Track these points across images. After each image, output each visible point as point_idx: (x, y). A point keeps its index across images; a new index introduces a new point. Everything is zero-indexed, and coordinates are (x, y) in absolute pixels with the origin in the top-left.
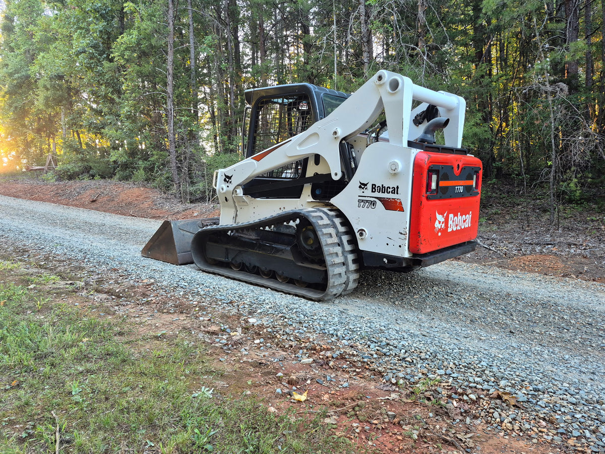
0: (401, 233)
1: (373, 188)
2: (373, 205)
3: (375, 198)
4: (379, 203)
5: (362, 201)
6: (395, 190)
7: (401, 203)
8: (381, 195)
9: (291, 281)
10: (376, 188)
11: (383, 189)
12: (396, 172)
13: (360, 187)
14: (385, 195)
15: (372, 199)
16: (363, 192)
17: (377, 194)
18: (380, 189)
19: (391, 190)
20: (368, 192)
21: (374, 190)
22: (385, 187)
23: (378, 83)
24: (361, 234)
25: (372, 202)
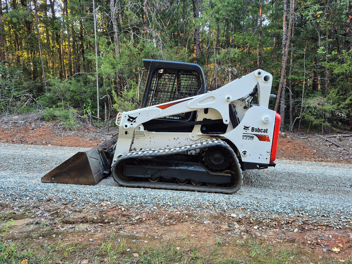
0: (268, 152)
1: (252, 129)
2: (252, 138)
3: (254, 134)
4: (255, 137)
5: (245, 136)
6: (266, 131)
7: (268, 137)
8: (257, 133)
9: (204, 184)
10: (254, 129)
11: (259, 130)
12: (268, 122)
13: (244, 129)
14: (260, 133)
15: (252, 135)
16: (246, 131)
17: (254, 133)
18: (257, 130)
19: (263, 131)
20: (249, 131)
21: (253, 130)
22: (259, 129)
23: (258, 76)
24: (245, 154)
25: (251, 136)
